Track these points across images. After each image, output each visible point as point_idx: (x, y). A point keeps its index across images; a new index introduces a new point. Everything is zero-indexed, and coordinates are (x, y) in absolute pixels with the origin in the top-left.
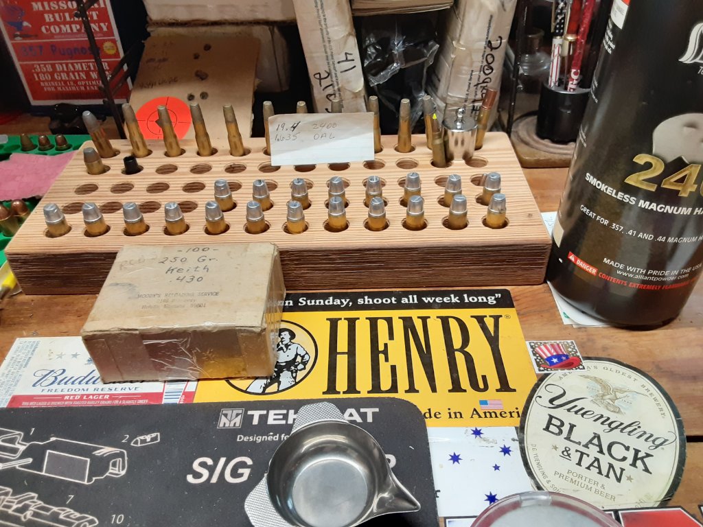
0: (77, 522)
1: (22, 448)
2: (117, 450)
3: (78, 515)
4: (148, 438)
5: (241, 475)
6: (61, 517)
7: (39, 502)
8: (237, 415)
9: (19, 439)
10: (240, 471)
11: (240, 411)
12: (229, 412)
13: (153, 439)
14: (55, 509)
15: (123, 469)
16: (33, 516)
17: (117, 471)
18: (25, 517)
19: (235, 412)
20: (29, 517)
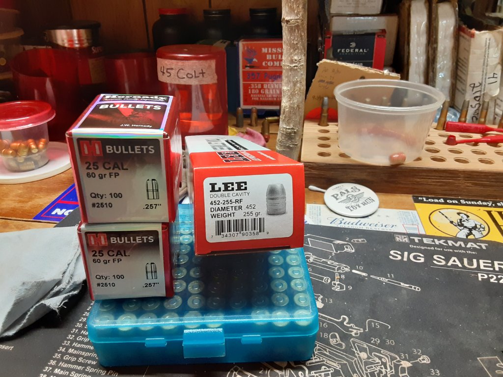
0: (338, 266)
2: (346, 243)
3: (338, 264)
4: (360, 240)
5: (420, 260)
6: (328, 263)
7: (314, 256)
8: (405, 238)
10: (418, 258)
12: (400, 236)
13: (362, 241)
14: (324, 260)
15: (352, 249)
16: (314, 260)
17: (350, 250)
19: (403, 236)
20: (311, 261)
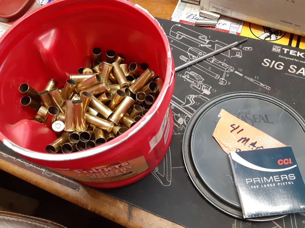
0: (228, 67)
1: (207, 41)
2: (239, 50)
5: (280, 68)
6: (222, 65)
7: (215, 59)
8: (279, 48)
9: (206, 38)
11: (280, 48)
12: (276, 47)
13: (250, 49)
14: (220, 62)
17: (239, 56)
18: (211, 62)
19: (278, 47)
20: (213, 62)
